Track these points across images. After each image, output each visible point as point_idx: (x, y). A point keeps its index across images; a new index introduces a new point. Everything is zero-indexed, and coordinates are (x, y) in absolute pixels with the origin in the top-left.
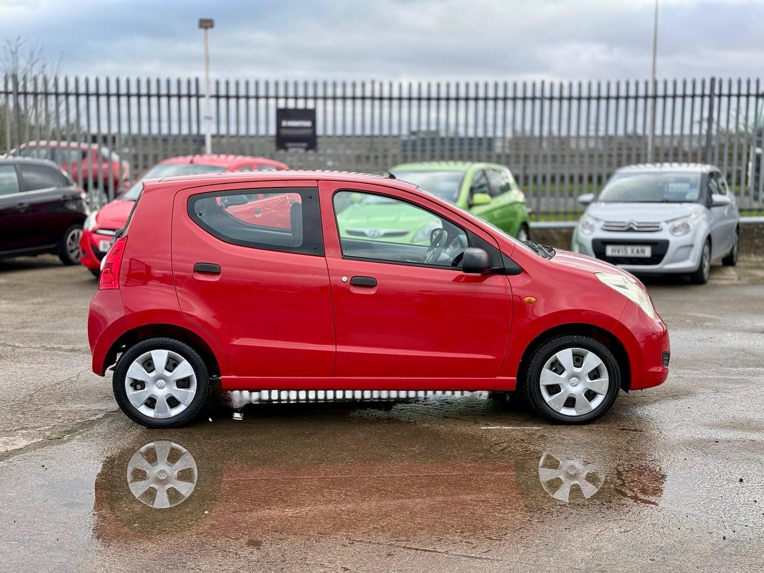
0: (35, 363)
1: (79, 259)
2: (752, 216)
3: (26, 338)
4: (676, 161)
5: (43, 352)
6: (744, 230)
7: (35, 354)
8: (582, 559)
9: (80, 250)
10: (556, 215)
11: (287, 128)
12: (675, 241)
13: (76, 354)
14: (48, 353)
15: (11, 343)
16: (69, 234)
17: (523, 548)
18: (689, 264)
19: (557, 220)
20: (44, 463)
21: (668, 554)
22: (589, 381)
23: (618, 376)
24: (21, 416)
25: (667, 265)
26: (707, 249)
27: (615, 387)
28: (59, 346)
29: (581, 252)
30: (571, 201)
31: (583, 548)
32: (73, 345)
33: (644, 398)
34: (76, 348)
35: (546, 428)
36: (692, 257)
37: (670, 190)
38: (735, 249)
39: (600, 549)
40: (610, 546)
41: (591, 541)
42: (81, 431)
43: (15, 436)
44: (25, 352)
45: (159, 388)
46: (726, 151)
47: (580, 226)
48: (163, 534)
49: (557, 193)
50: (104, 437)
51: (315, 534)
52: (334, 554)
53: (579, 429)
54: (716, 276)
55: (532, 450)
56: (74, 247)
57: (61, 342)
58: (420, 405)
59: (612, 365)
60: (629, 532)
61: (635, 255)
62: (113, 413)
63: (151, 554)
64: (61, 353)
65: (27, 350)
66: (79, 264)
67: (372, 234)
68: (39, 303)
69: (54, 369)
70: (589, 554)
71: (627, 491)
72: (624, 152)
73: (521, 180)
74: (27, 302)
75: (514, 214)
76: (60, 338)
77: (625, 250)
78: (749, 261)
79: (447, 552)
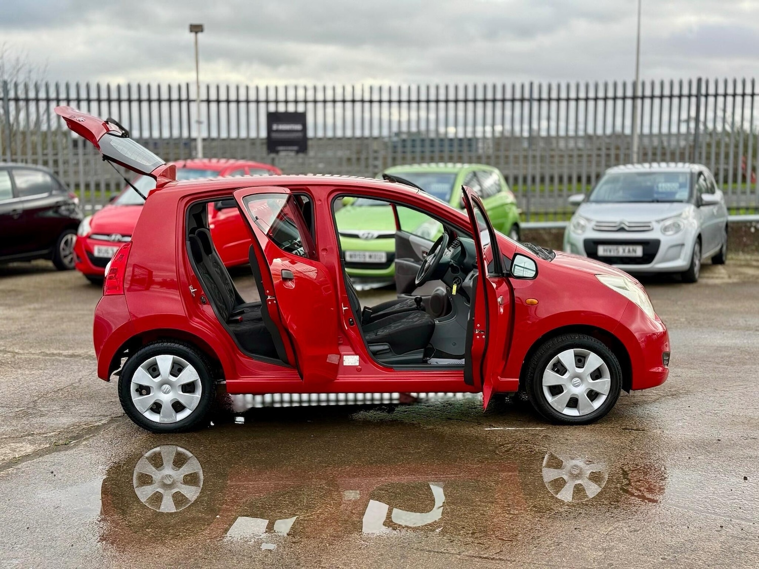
0: (36, 370)
1: (73, 264)
2: (739, 214)
3: (26, 344)
4: (663, 160)
5: (44, 358)
6: (732, 228)
7: (35, 360)
8: (594, 558)
9: (74, 256)
10: (546, 215)
11: (277, 131)
12: (666, 240)
13: (76, 359)
14: (48, 359)
15: (11, 349)
16: (62, 239)
17: (535, 549)
18: (681, 263)
19: (547, 220)
20: (52, 469)
21: (678, 552)
22: (591, 381)
23: (619, 376)
24: (26, 422)
25: (658, 265)
26: (697, 248)
27: (617, 387)
28: (58, 351)
29: (573, 251)
30: (560, 201)
31: (594, 548)
32: (72, 350)
33: (644, 397)
34: (76, 354)
35: (549, 428)
36: (682, 256)
37: (660, 190)
38: (724, 248)
39: (611, 549)
40: (621, 545)
41: (602, 540)
42: (87, 436)
43: (22, 443)
44: (26, 358)
45: (165, 393)
46: (713, 150)
47: (572, 228)
48: (177, 538)
49: (547, 194)
50: (110, 443)
51: (327, 537)
52: (348, 557)
53: (582, 429)
54: (706, 275)
55: (537, 450)
56: (67, 252)
57: (61, 348)
58: (422, 407)
59: (613, 365)
60: (638, 531)
61: (627, 254)
62: (117, 418)
63: (166, 559)
64: (61, 358)
65: (27, 357)
66: (74, 269)
67: (366, 235)
68: (35, 309)
69: (56, 375)
70: (601, 554)
71: (634, 491)
72: (613, 152)
73: (511, 180)
74: (23, 307)
75: (505, 215)
76: (59, 343)
77: (617, 249)
78: (737, 260)
79: (459, 554)
